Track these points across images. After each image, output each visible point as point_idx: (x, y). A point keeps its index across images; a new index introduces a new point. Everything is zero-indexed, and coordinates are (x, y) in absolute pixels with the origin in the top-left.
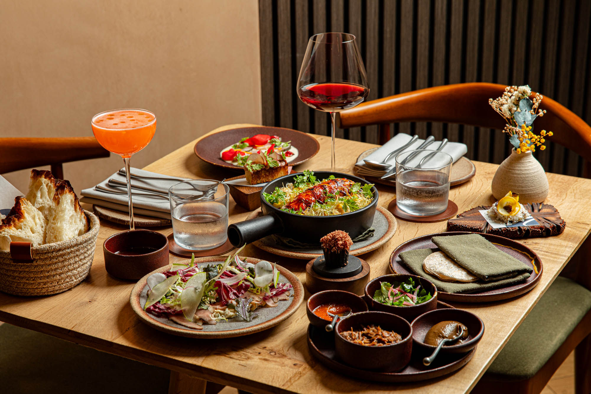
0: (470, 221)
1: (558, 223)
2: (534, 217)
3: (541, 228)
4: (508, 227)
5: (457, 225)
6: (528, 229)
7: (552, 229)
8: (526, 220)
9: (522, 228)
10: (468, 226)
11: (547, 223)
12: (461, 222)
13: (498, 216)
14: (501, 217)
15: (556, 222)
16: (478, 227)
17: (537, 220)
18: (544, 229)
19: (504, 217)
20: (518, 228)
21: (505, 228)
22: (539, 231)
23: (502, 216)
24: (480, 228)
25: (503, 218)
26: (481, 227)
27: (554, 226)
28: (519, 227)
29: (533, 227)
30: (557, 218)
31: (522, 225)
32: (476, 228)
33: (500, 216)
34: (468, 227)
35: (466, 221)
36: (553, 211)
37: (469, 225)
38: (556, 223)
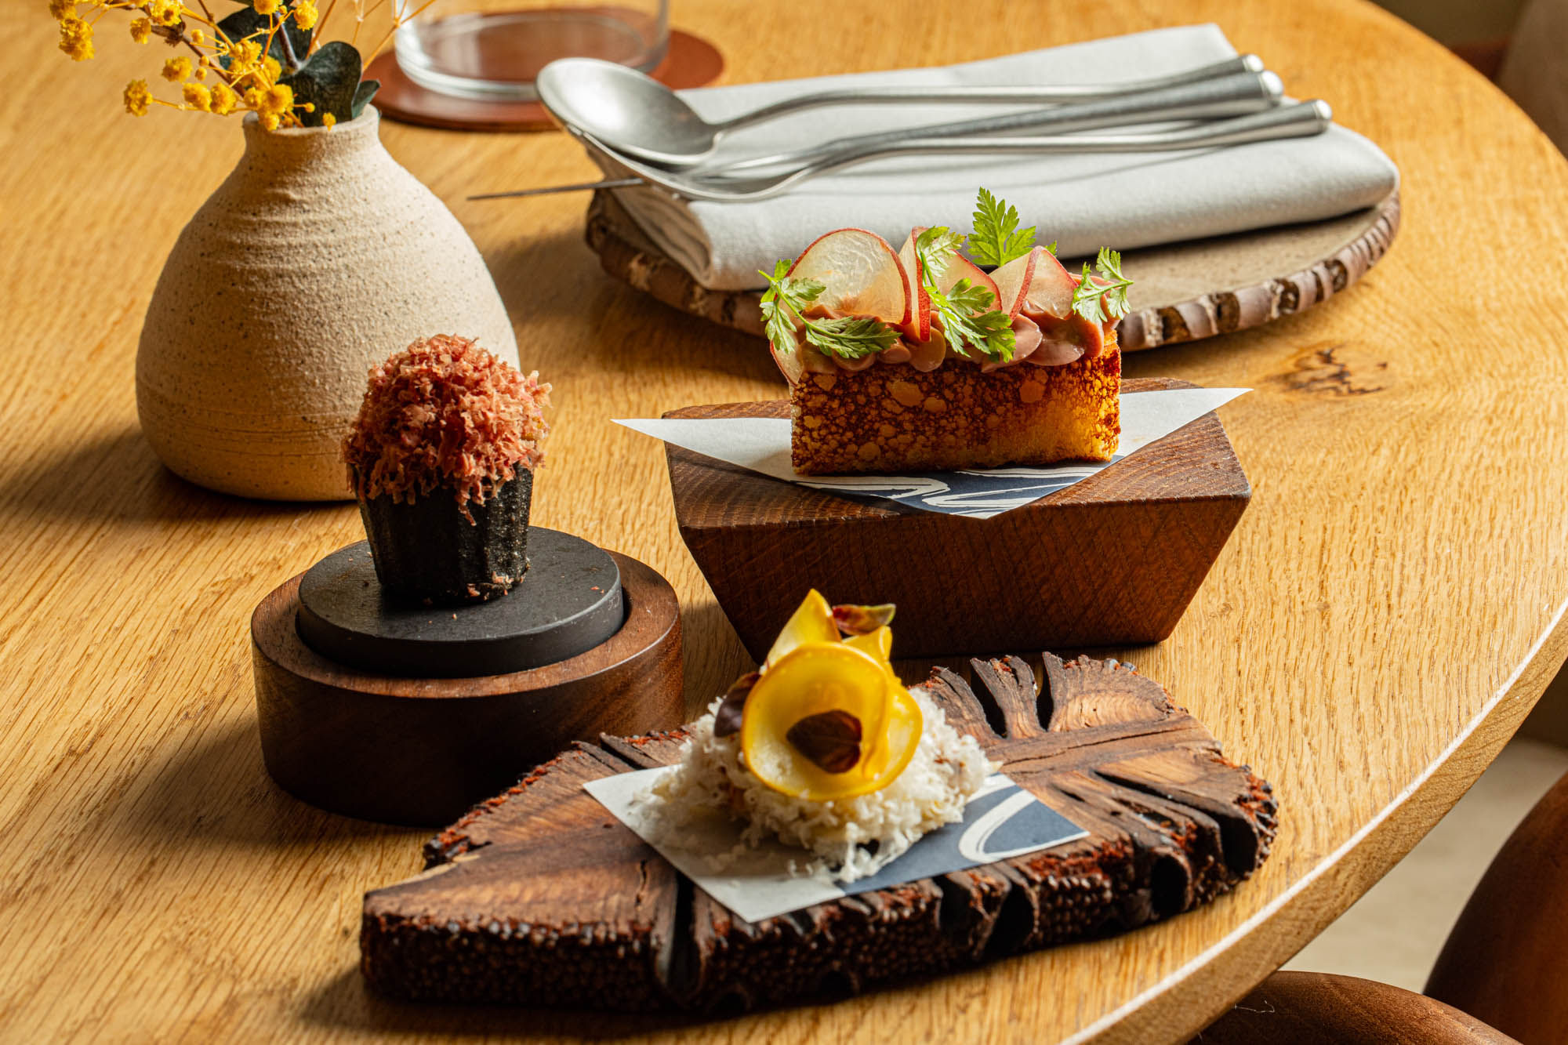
0: (543, 883)
1: (1225, 798)
2: (1022, 778)
3: (1108, 862)
4: (856, 897)
5: (444, 932)
6: (1015, 887)
7: (1190, 857)
8: (972, 812)
9: (965, 880)
10: (537, 926)
11: (1138, 808)
12: (470, 903)
13: (756, 819)
14: (778, 821)
15: (1202, 792)
16: (624, 928)
17: (1054, 803)
18: (1131, 870)
19: (803, 816)
20: (938, 892)
21: (835, 902)
22: (1099, 890)
23: (790, 814)
24: (635, 933)
25: (802, 831)
26: (644, 921)
27: (1200, 829)
28: (941, 880)
29: (1050, 861)
30: (1197, 761)
31: (959, 855)
32: (601, 933)
33: (779, 810)
34: (538, 937)
35: (514, 889)
36: (1150, 711)
37: (539, 914)
38: (1210, 806)
